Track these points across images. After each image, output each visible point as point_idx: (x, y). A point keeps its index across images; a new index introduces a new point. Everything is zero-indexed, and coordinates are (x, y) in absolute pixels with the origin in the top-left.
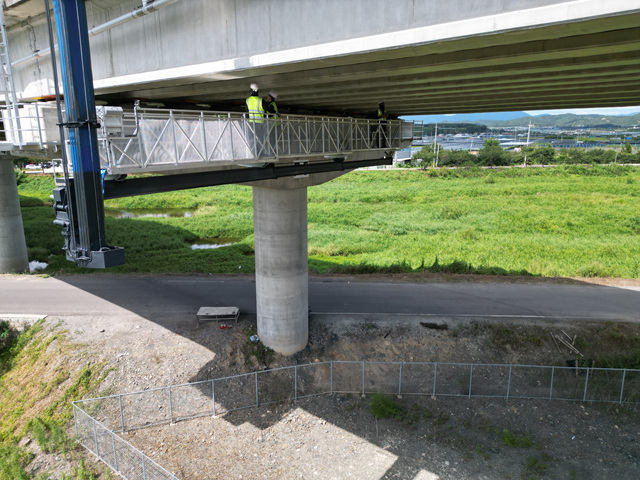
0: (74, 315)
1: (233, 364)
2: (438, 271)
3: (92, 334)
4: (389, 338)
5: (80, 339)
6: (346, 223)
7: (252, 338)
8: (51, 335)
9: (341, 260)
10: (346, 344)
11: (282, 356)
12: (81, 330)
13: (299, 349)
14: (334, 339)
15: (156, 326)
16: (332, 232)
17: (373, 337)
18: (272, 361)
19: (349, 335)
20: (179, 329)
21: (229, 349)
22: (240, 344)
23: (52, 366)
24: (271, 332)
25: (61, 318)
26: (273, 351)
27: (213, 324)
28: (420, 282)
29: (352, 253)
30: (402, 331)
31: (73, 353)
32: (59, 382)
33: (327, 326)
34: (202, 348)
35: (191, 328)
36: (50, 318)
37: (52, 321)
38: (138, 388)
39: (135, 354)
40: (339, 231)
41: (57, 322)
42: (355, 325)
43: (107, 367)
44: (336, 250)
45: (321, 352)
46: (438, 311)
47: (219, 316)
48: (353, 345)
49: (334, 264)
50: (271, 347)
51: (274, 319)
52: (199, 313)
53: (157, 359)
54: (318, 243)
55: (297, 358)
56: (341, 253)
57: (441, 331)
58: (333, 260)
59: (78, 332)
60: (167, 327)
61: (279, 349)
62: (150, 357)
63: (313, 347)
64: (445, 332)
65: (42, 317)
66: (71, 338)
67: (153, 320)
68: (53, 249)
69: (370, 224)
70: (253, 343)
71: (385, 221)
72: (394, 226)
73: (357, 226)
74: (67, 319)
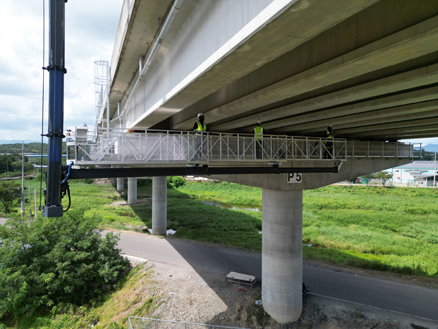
0: (162, 263)
1: (239, 318)
3: (164, 277)
5: (158, 279)
6: (386, 228)
7: (257, 302)
8: (145, 273)
9: (370, 257)
10: (332, 327)
11: (276, 322)
12: (160, 272)
13: (292, 321)
14: (324, 319)
15: (200, 279)
16: (369, 233)
17: (359, 326)
18: (267, 324)
19: (338, 319)
20: (213, 284)
21: (238, 306)
22: (246, 305)
23: (136, 292)
24: (269, 300)
25: (154, 263)
26: (269, 316)
27: (236, 285)
28: (429, 287)
29: (383, 253)
31: (149, 286)
32: (135, 303)
33: (320, 307)
34: (221, 300)
35: (220, 286)
36: (150, 262)
37: (149, 264)
38: (174, 319)
39: (180, 295)
40: (376, 234)
41: (151, 265)
42: (345, 312)
43: (162, 300)
44: (369, 249)
47: (241, 281)
49: (363, 260)
50: (269, 313)
51: (271, 290)
52: (228, 276)
53: (191, 302)
54: (353, 241)
55: (288, 327)
56: (373, 252)
58: (362, 256)
59: (158, 274)
60: (206, 281)
61: (274, 315)
62: (188, 299)
63: (304, 321)
65: (145, 260)
66: (153, 277)
67: (201, 275)
68: (182, 223)
69: (408, 232)
70: (256, 306)
71: (424, 230)
72: (432, 235)
73: (395, 231)
74: (157, 264)
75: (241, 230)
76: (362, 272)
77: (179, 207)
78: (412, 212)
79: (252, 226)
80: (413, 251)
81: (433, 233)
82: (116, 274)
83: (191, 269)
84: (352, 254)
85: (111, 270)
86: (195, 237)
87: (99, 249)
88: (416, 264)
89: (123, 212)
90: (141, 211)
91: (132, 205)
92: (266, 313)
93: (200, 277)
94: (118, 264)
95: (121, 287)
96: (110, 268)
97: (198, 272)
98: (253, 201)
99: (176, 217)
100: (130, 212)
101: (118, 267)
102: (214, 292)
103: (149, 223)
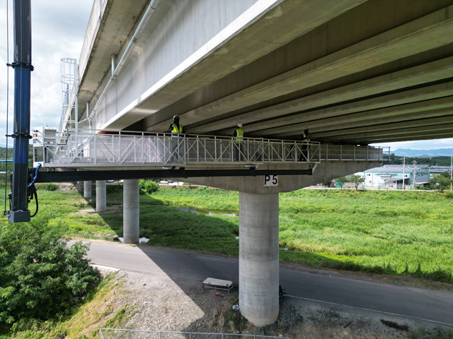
0: (135, 271)
1: (216, 324)
2: (419, 277)
3: (138, 286)
4: (348, 328)
5: (131, 288)
6: (358, 230)
7: (234, 307)
8: (116, 282)
9: (344, 259)
10: (308, 327)
11: (253, 326)
12: (133, 282)
13: (268, 323)
14: (300, 320)
16: (343, 236)
17: (333, 325)
18: (244, 328)
19: (313, 319)
20: (189, 291)
21: (215, 312)
22: (224, 310)
23: (107, 303)
24: (246, 305)
25: (127, 272)
26: (246, 320)
27: (213, 291)
28: (398, 285)
29: (356, 254)
30: (362, 324)
31: (121, 296)
32: (106, 314)
33: (296, 308)
34: (197, 307)
35: (196, 292)
36: (122, 271)
37: (121, 273)
38: (149, 329)
39: (154, 304)
40: (350, 236)
41: (123, 275)
42: (320, 312)
43: (136, 310)
44: (343, 251)
45: (286, 330)
46: (405, 312)
47: (218, 286)
48: (314, 328)
49: (337, 261)
50: (246, 317)
51: (248, 294)
52: (205, 282)
53: (166, 310)
54: (328, 243)
55: (265, 330)
56: (346, 254)
57: (400, 332)
58: (337, 258)
59: (131, 283)
60: (182, 289)
61: (251, 319)
62: (163, 307)
63: (280, 323)
64: (404, 333)
65: (117, 270)
66: (125, 286)
67: (176, 282)
68: (155, 231)
69: (380, 233)
70: (233, 311)
71: (394, 232)
72: (402, 236)
73: (367, 233)
74: (130, 273)
75: (218, 236)
76: (336, 272)
77: (152, 214)
78: (383, 214)
79: (228, 231)
80: (384, 251)
81: (402, 234)
82: (85, 285)
83: (167, 277)
84: (327, 256)
85: (80, 281)
86: (170, 244)
87: (66, 260)
88: (387, 264)
89: (91, 220)
90: (110, 219)
91: (101, 213)
92: (244, 317)
93: (176, 285)
94: (87, 274)
95: (91, 299)
96: (79, 279)
97: (173, 280)
98: (230, 206)
99: (149, 224)
100: (99, 221)
101: (87, 277)
102: (190, 299)
103: (119, 231)
